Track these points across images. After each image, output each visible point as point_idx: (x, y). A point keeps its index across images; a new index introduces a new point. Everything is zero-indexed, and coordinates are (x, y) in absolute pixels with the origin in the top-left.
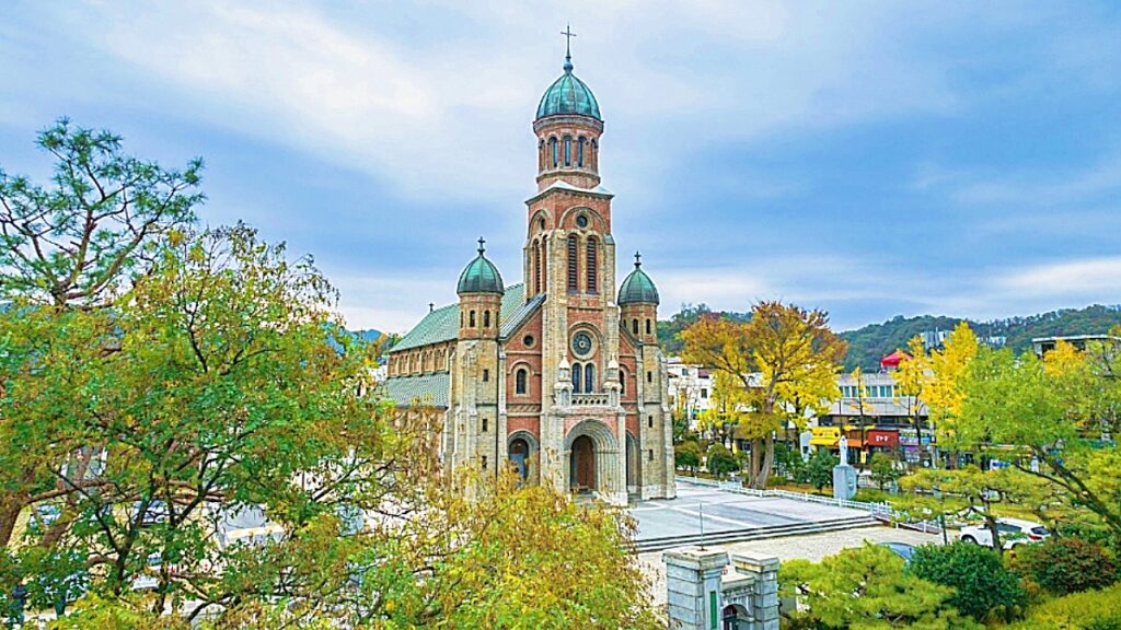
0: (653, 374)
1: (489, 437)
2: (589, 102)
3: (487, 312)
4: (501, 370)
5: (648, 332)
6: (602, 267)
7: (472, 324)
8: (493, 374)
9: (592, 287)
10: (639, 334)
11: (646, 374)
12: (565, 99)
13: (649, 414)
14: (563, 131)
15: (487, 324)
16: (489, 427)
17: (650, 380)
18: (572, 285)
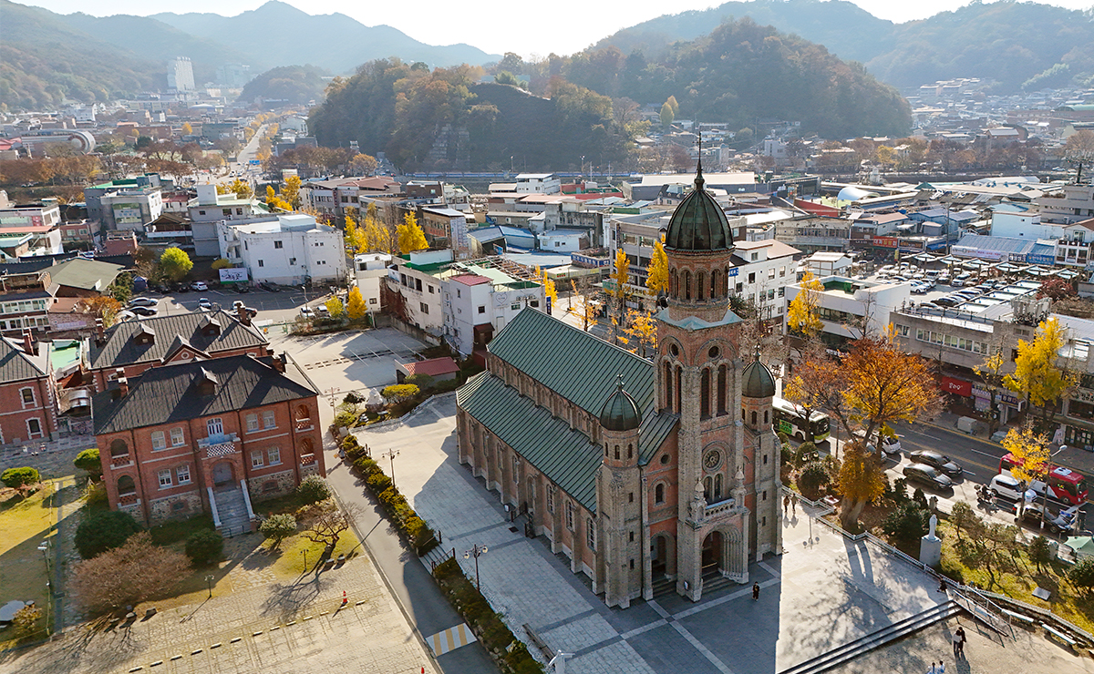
0: (768, 457)
1: (635, 544)
2: (723, 232)
3: (630, 446)
4: (643, 491)
5: (766, 421)
6: (731, 389)
7: (617, 456)
8: (636, 496)
9: (722, 411)
10: (758, 424)
11: (762, 457)
12: (699, 232)
13: (763, 490)
14: (697, 266)
15: (630, 456)
16: (635, 537)
17: (765, 462)
18: (705, 413)
